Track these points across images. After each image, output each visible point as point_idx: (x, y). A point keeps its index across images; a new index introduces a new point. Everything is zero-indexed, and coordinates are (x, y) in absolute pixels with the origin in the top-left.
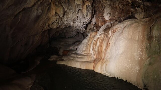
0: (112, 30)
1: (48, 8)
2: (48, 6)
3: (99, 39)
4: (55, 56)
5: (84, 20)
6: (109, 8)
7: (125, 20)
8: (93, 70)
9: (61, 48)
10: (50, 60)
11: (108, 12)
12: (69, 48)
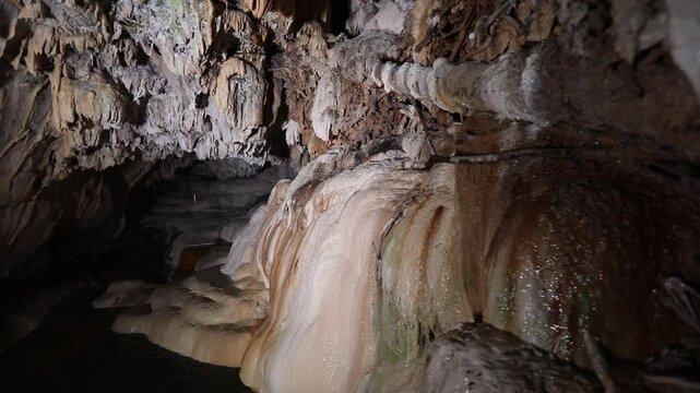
0: (318, 201)
1: (34, 94)
2: (38, 88)
3: (279, 229)
4: (128, 284)
5: (235, 136)
6: (330, 88)
7: (378, 152)
8: (238, 370)
9: (181, 232)
10: (99, 305)
11: (324, 108)
12: (215, 235)
